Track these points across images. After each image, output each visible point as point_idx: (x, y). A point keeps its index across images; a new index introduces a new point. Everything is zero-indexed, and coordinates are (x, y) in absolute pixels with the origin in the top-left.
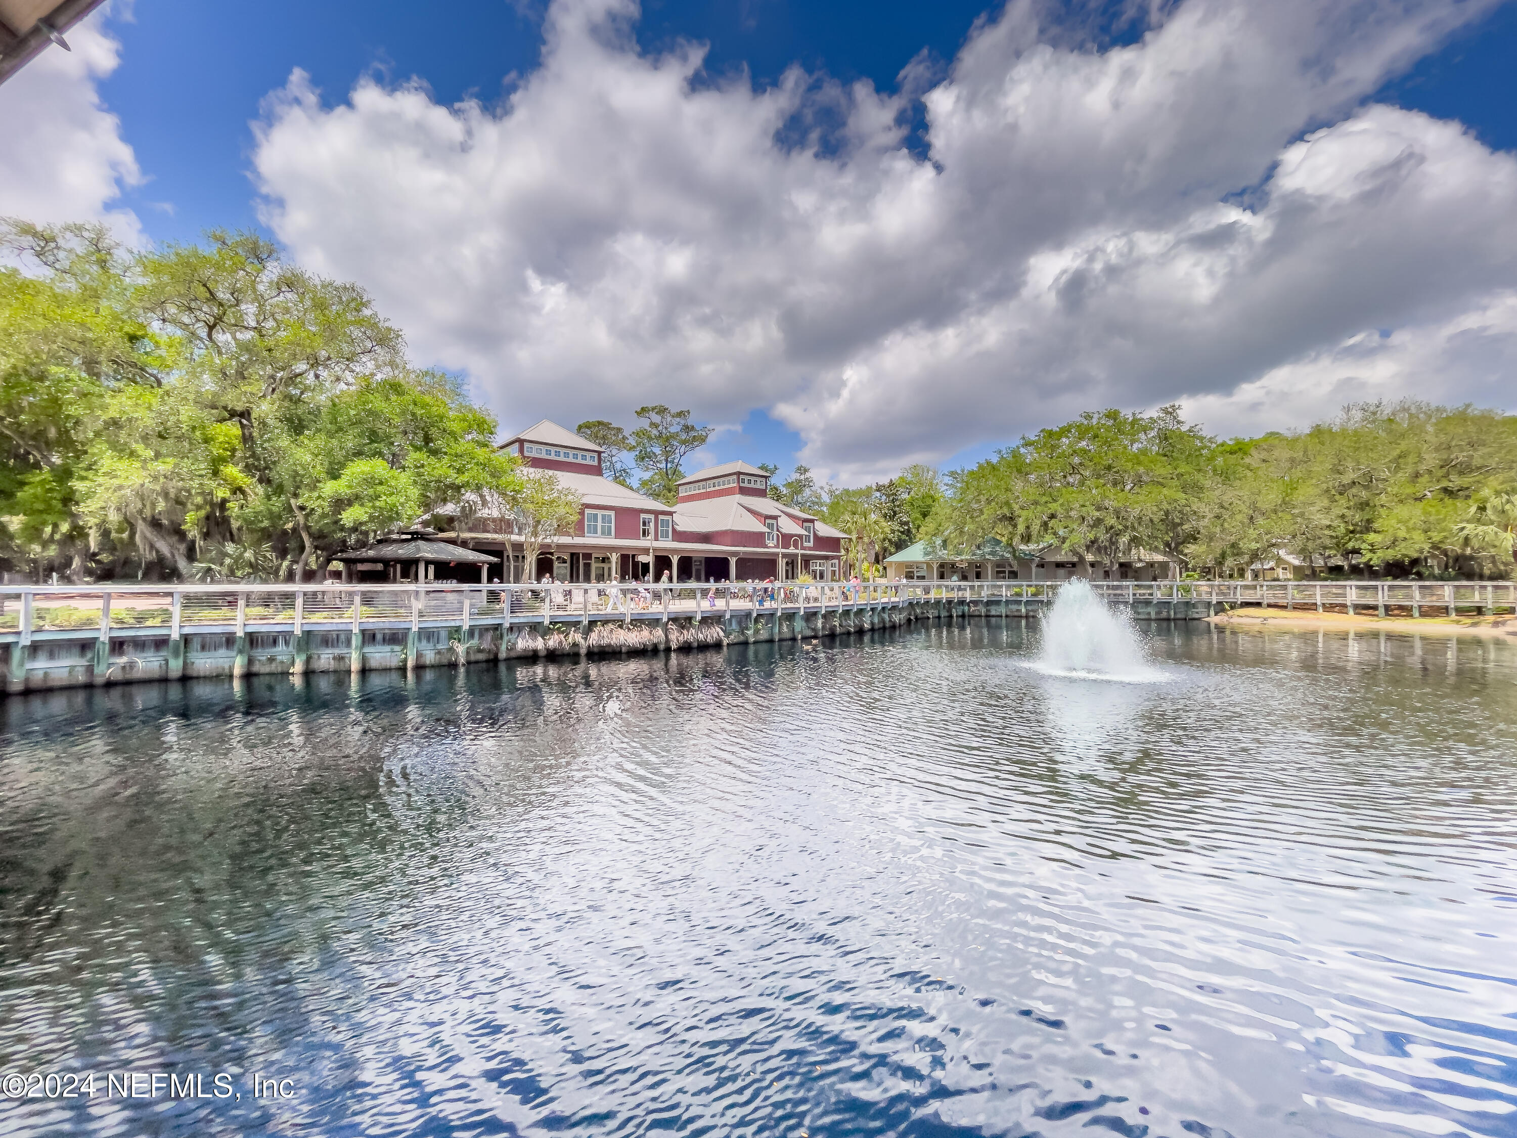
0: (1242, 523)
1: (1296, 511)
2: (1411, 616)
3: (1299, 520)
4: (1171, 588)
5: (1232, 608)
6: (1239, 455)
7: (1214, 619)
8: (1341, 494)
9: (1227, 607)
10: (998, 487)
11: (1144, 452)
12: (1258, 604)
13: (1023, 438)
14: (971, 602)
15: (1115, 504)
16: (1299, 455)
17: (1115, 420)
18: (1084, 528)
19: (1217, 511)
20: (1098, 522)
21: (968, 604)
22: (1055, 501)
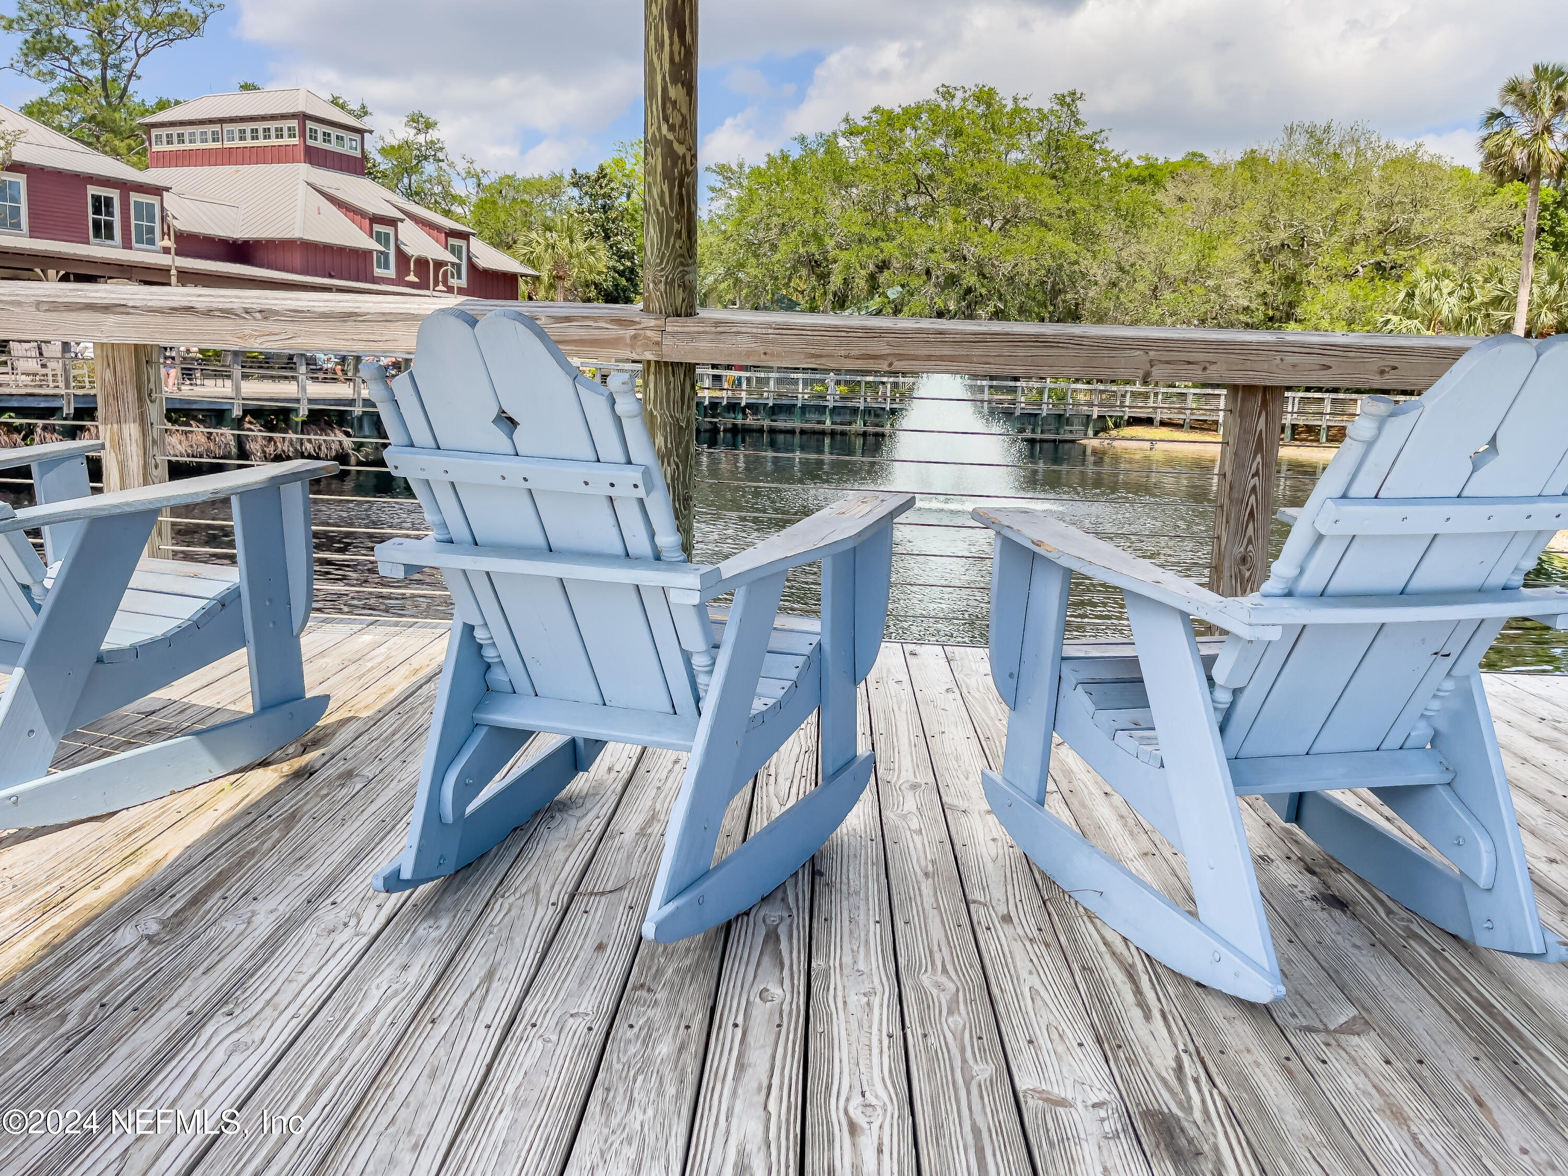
0: (1143, 295)
1: (1210, 283)
2: (1318, 441)
3: (1213, 296)
4: (1041, 392)
5: (1117, 426)
6: (1149, 186)
7: (1092, 443)
8: (1266, 261)
9: (1110, 424)
10: (802, 205)
11: (1024, 168)
12: (1149, 422)
13: (847, 120)
14: (748, 406)
15: (979, 251)
16: (1224, 197)
17: (989, 105)
18: (930, 289)
19: (1115, 275)
20: (952, 280)
21: (743, 410)
22: (890, 238)
